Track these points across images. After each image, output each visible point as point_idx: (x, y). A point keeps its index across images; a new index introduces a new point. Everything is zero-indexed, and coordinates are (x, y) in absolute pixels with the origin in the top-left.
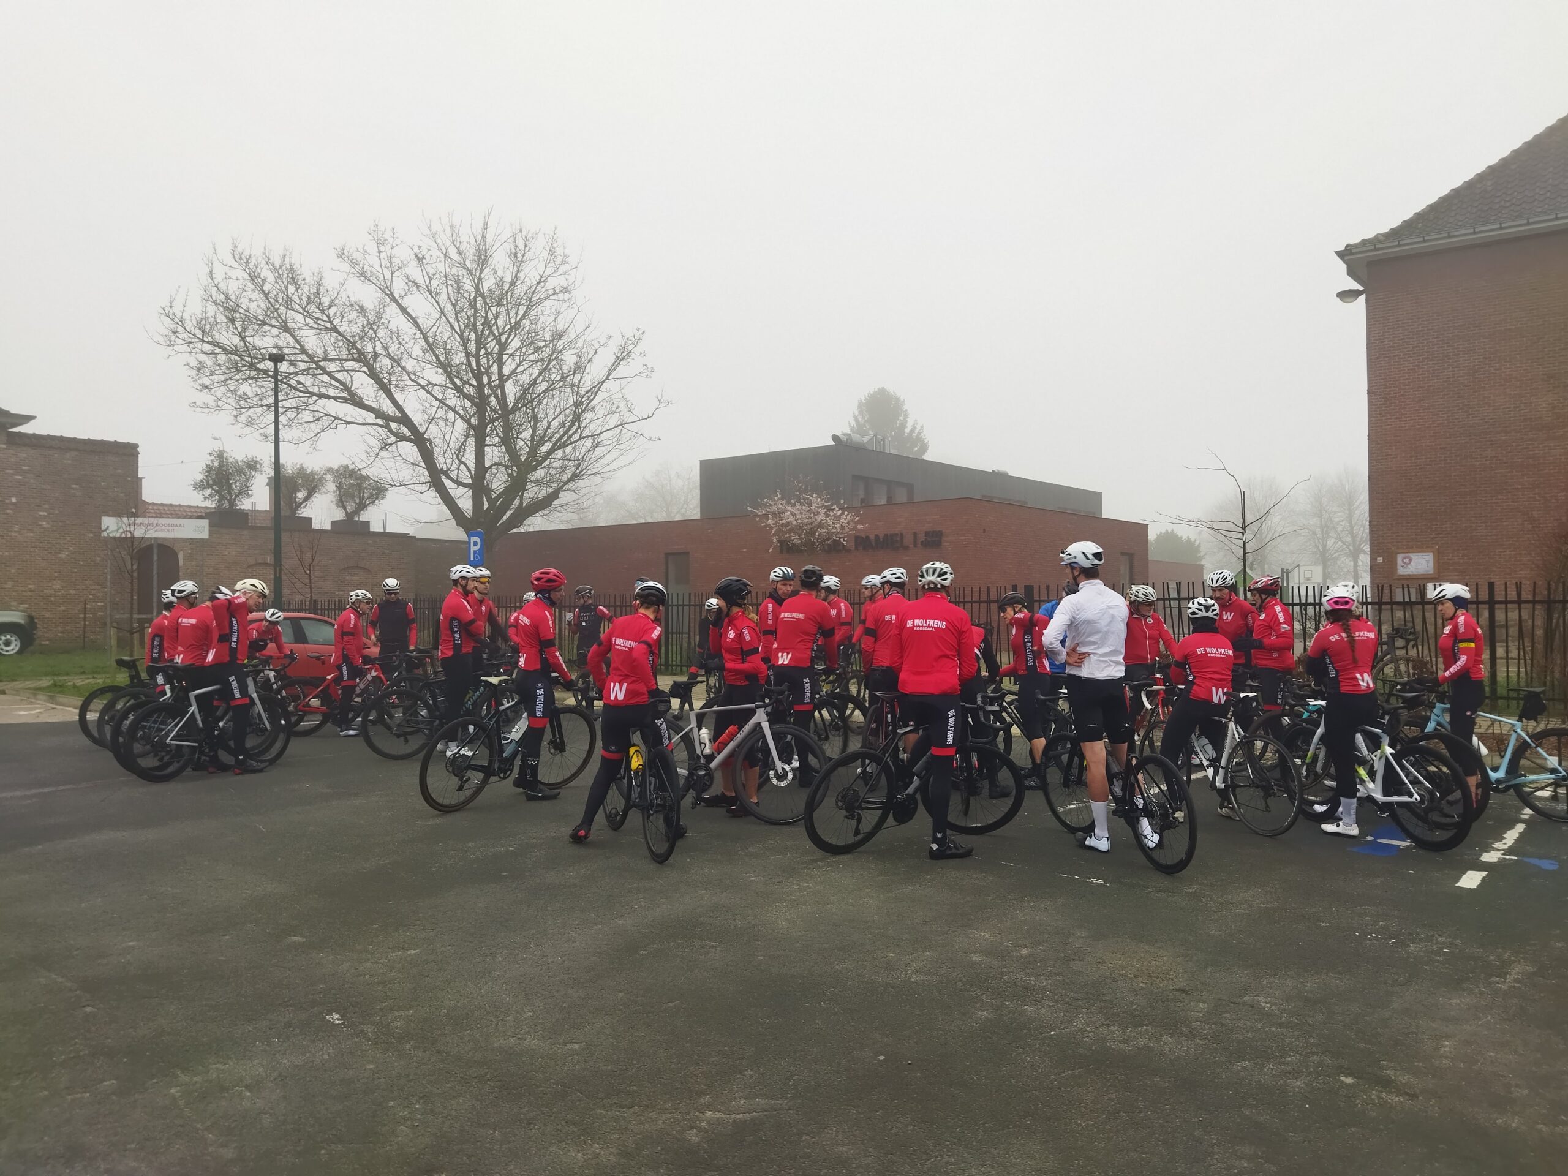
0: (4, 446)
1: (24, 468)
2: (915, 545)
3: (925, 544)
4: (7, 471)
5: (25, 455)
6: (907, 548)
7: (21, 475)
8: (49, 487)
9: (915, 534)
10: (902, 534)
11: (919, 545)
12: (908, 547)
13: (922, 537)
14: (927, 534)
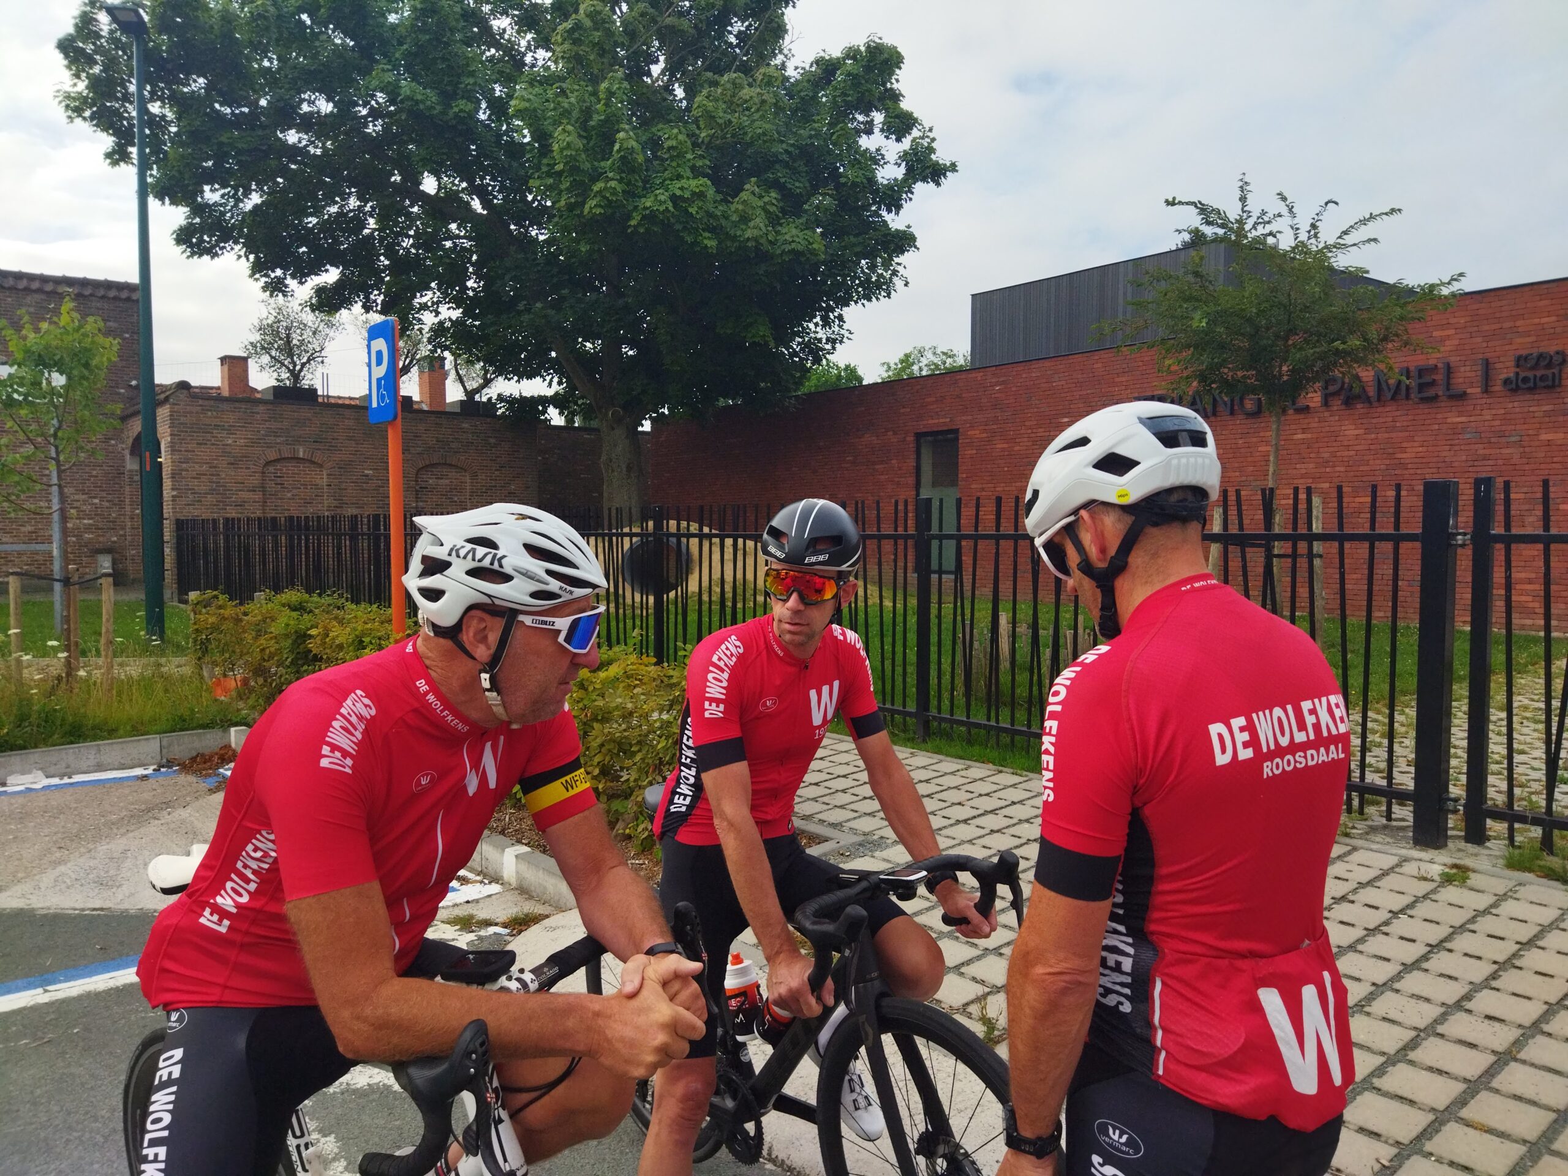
2: (1486, 390)
3: (1514, 387)
6: (1462, 396)
9: (1487, 365)
10: (1448, 367)
11: (1498, 387)
12: (1465, 393)
13: (1506, 370)
14: (1520, 361)
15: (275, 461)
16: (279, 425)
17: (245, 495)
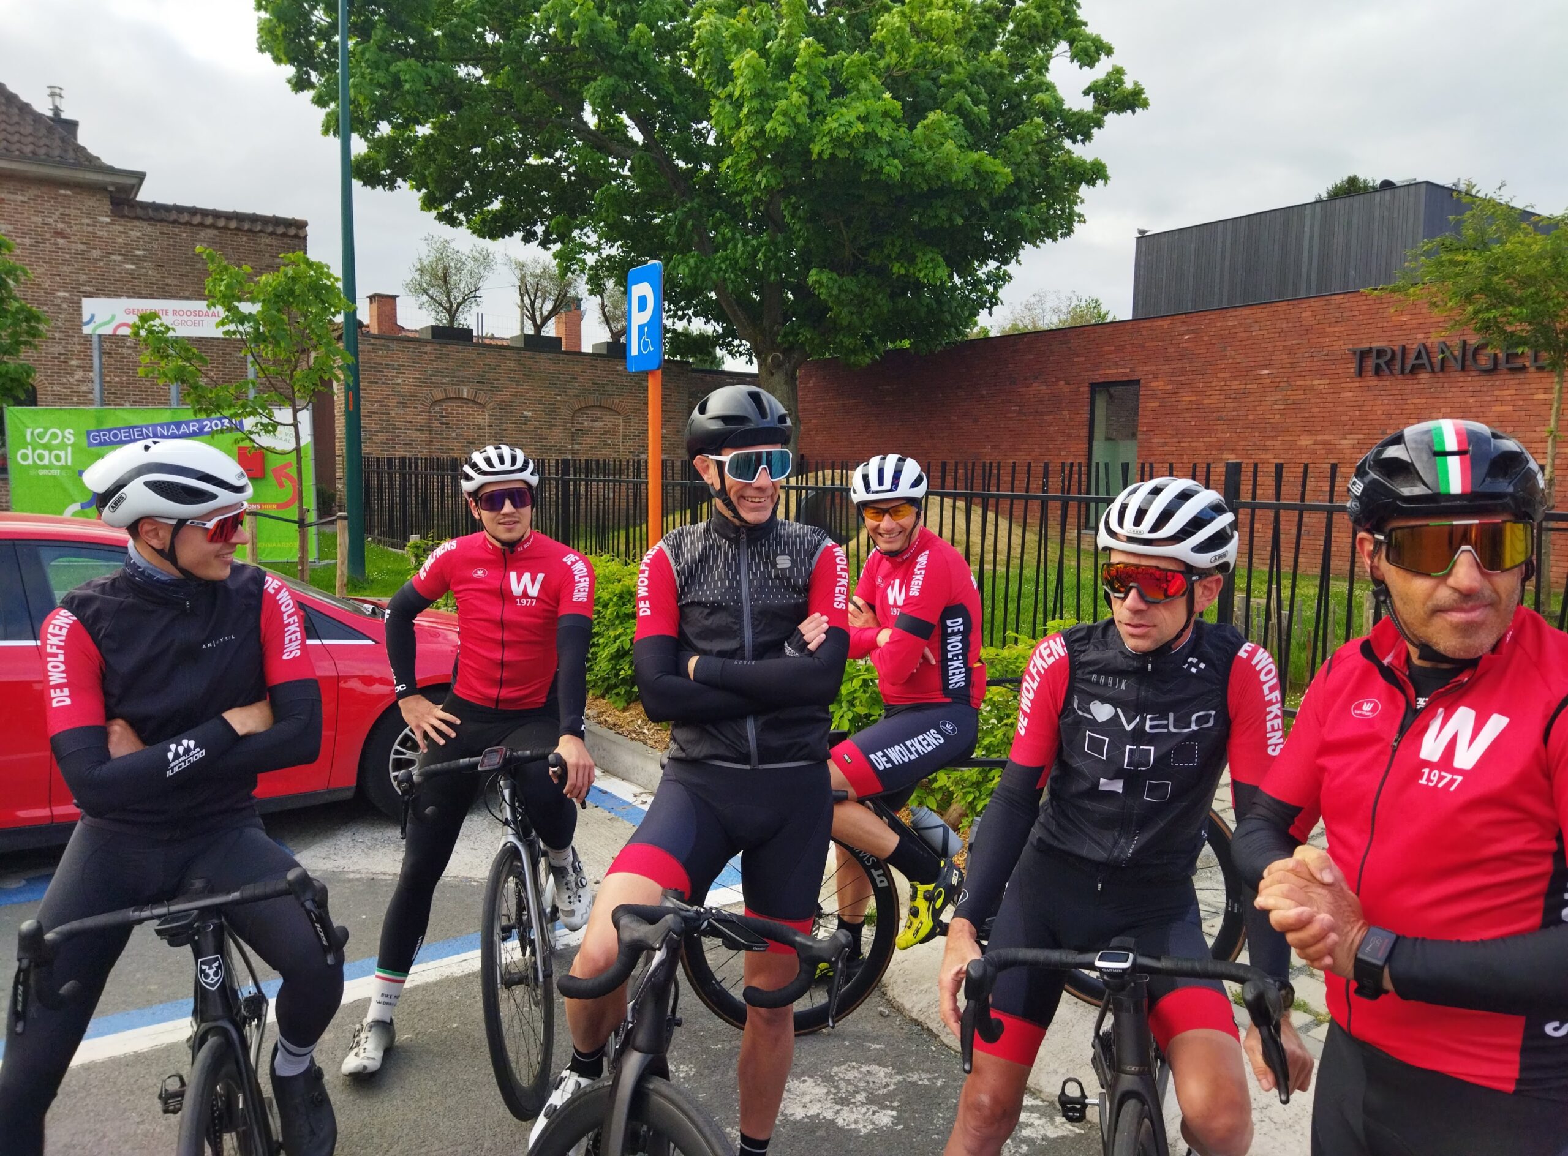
0: (108, 220)
1: (138, 253)
4: (114, 257)
5: (139, 234)
7: (133, 264)
8: (175, 282)
15: (440, 401)
16: (444, 365)
17: (415, 434)
